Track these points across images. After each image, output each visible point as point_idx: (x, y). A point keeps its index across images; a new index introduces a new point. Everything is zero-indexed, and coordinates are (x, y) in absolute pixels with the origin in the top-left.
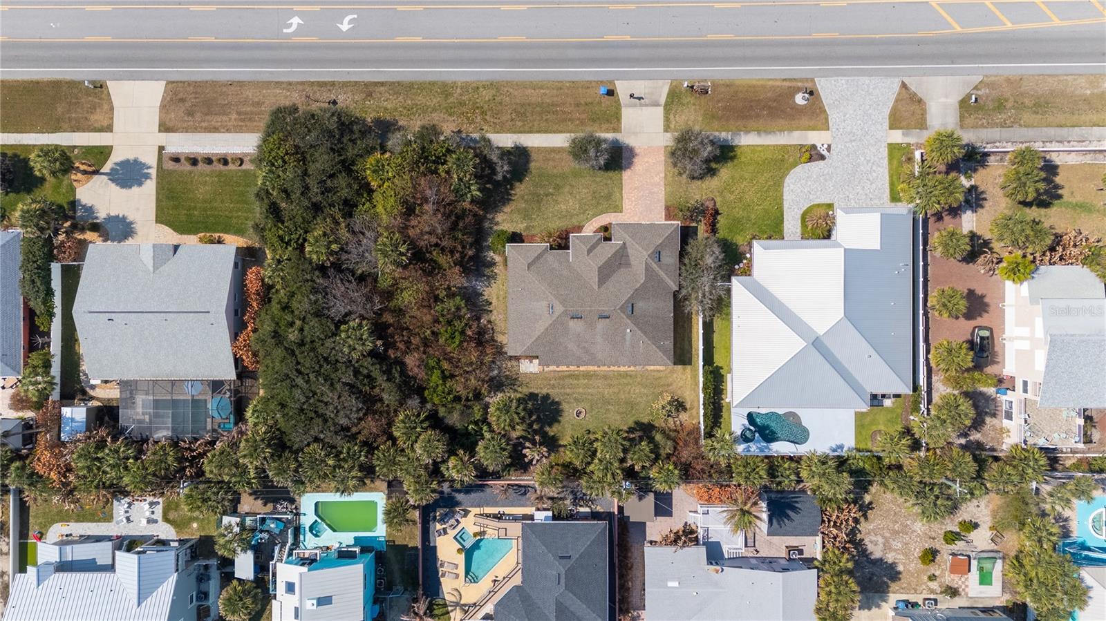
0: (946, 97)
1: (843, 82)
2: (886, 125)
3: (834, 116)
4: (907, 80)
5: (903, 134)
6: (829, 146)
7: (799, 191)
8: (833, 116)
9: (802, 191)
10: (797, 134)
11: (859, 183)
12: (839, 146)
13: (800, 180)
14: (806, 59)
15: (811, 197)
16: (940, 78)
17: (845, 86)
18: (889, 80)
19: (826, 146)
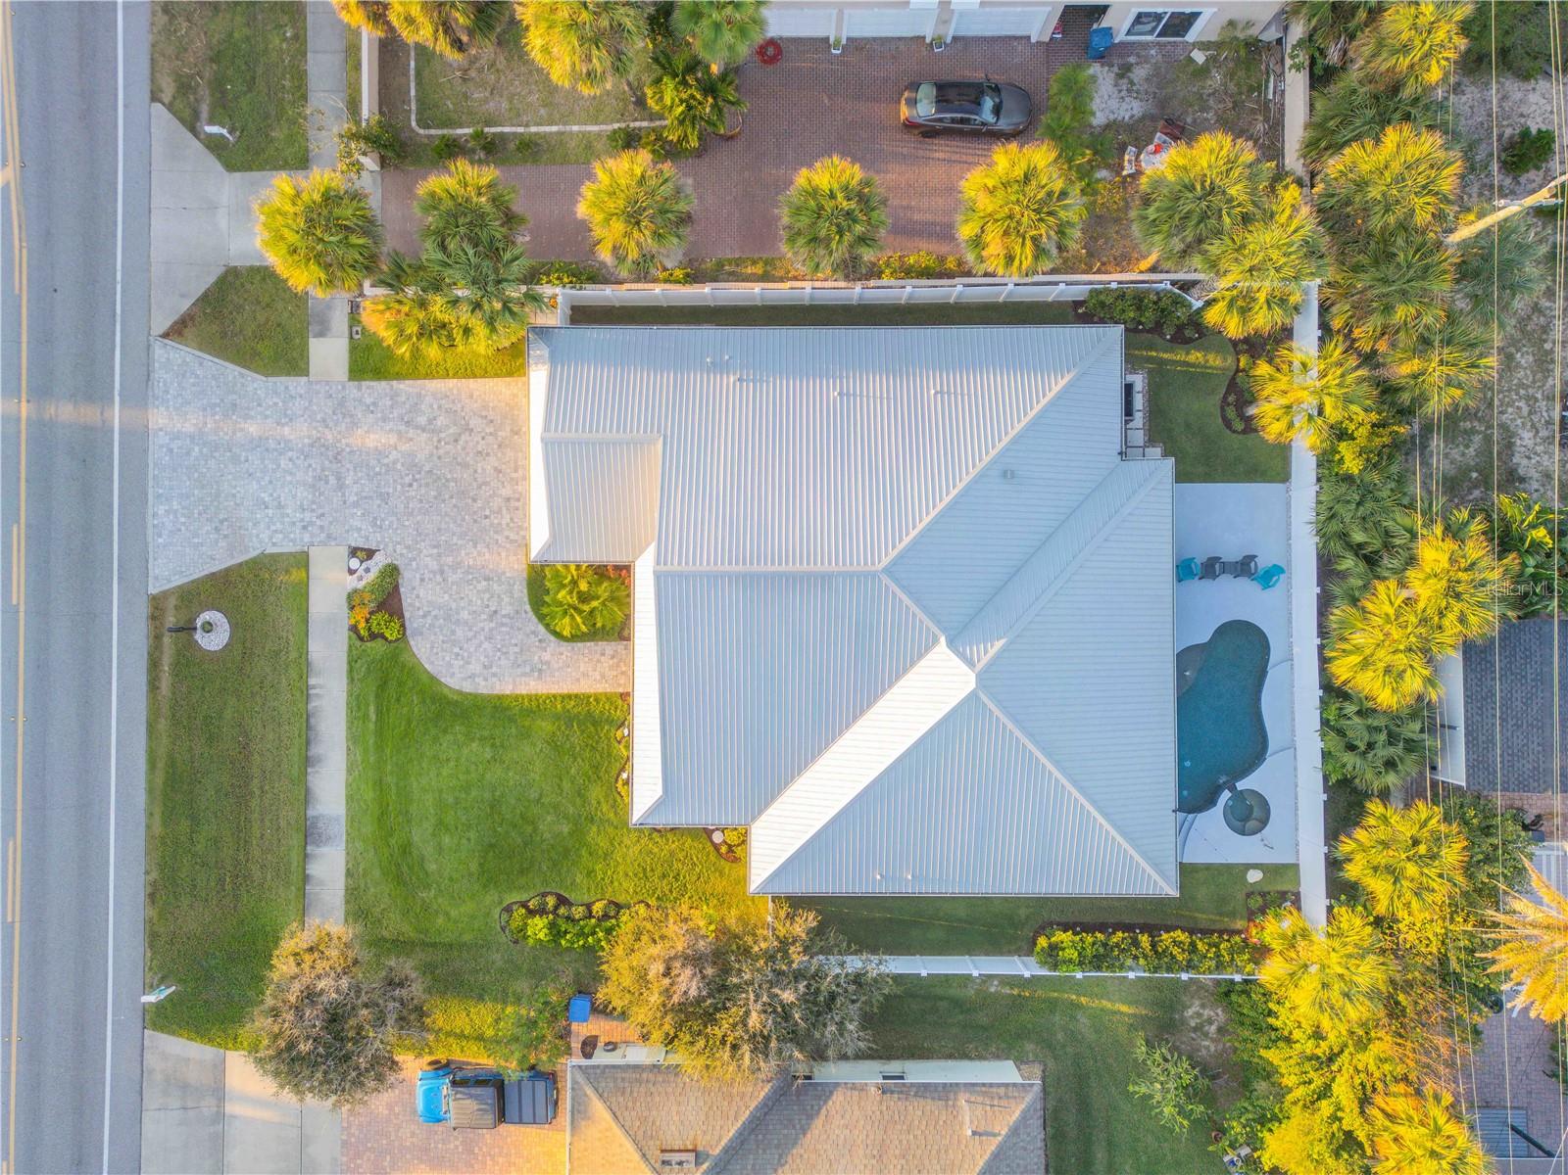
0: (212, 208)
1: (161, 510)
2: (295, 384)
3: (265, 536)
4: (162, 322)
5: (321, 334)
6: (354, 552)
7: (486, 645)
8: (265, 538)
9: (489, 638)
10: (317, 649)
11: (465, 466)
12: (357, 523)
13: (454, 643)
14: (90, 619)
15: (507, 610)
16: (158, 223)
17: (175, 505)
18: (160, 374)
19: (354, 563)
